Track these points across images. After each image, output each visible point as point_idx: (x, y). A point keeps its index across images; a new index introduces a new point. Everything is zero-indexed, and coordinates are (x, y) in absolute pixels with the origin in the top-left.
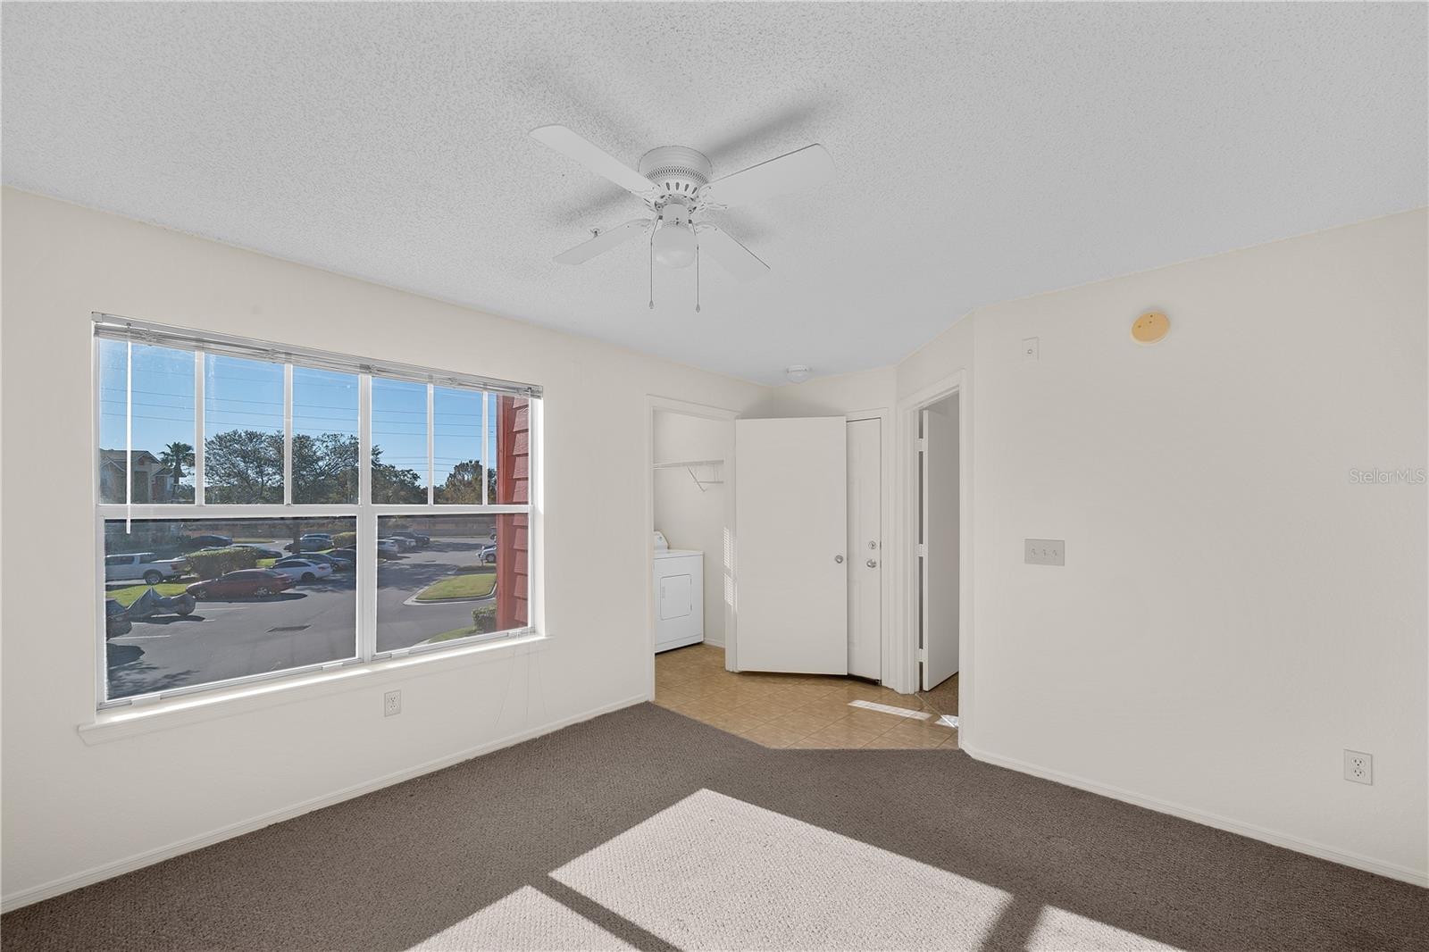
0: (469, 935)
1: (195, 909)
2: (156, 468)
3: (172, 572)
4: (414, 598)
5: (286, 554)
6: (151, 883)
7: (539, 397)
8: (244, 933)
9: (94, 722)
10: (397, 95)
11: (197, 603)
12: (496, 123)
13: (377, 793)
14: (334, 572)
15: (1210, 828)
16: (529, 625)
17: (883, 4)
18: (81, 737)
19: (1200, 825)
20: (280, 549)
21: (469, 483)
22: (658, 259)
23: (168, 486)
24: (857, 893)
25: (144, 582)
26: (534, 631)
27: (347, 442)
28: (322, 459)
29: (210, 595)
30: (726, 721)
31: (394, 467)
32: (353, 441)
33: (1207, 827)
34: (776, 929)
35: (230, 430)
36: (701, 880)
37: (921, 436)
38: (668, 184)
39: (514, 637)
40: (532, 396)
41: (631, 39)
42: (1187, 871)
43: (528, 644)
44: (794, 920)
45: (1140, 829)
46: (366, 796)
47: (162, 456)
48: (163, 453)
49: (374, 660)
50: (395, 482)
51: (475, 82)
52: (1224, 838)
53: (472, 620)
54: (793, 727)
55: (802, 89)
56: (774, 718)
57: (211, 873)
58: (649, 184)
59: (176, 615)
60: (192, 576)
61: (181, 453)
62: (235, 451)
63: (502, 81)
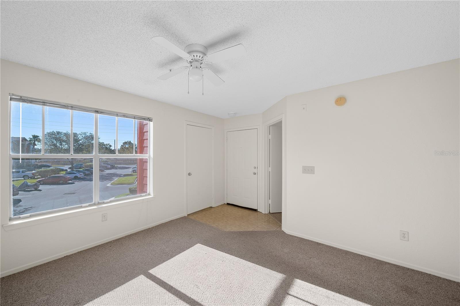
0: (130, 291)
1: (41, 283)
2: (27, 143)
3: (32, 176)
4: (110, 184)
5: (69, 170)
6: (26, 275)
7: (151, 121)
8: (57, 291)
9: (8, 224)
10: (109, 26)
11: (40, 186)
12: (140, 36)
13: (99, 246)
14: (85, 176)
15: (359, 255)
16: (148, 193)
17: (262, 1)
18: (4, 228)
19: (356, 254)
20: (67, 169)
21: (128, 148)
22: (190, 79)
23: (31, 149)
24: (252, 276)
25: (23, 179)
26: (149, 194)
27: (89, 135)
28: (81, 140)
29: (44, 183)
30: (210, 222)
31: (104, 143)
32: (91, 135)
33: (358, 254)
34: (227, 287)
35: (51, 131)
36: (203, 272)
37: (270, 134)
38: (194, 55)
39: (143, 196)
40: (149, 121)
41: (184, 10)
42: (353, 268)
43: (148, 198)
44: (232, 284)
45: (338, 255)
46: (96, 247)
47: (30, 139)
48: (30, 138)
49: (99, 204)
50: (104, 148)
51: (134, 23)
52: (363, 258)
53: (128, 191)
54: (231, 224)
55: (236, 27)
56: (224, 221)
57: (46, 272)
58: (188, 55)
59: (33, 189)
60: (39, 177)
61: (36, 138)
62: (53, 138)
63: (142, 22)
